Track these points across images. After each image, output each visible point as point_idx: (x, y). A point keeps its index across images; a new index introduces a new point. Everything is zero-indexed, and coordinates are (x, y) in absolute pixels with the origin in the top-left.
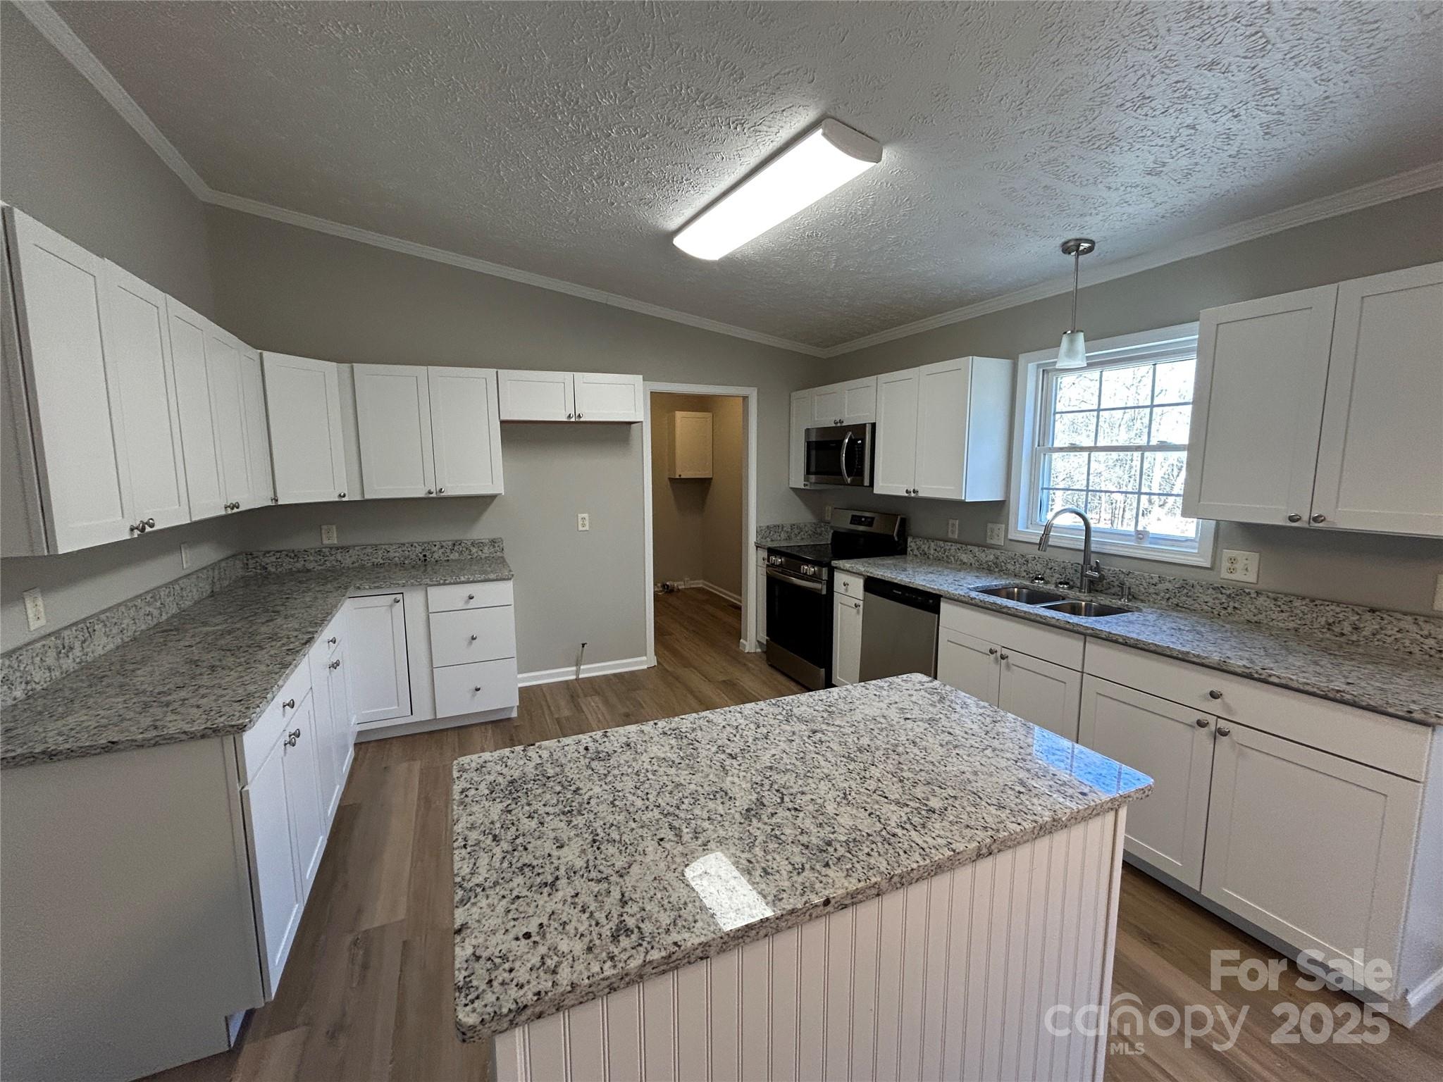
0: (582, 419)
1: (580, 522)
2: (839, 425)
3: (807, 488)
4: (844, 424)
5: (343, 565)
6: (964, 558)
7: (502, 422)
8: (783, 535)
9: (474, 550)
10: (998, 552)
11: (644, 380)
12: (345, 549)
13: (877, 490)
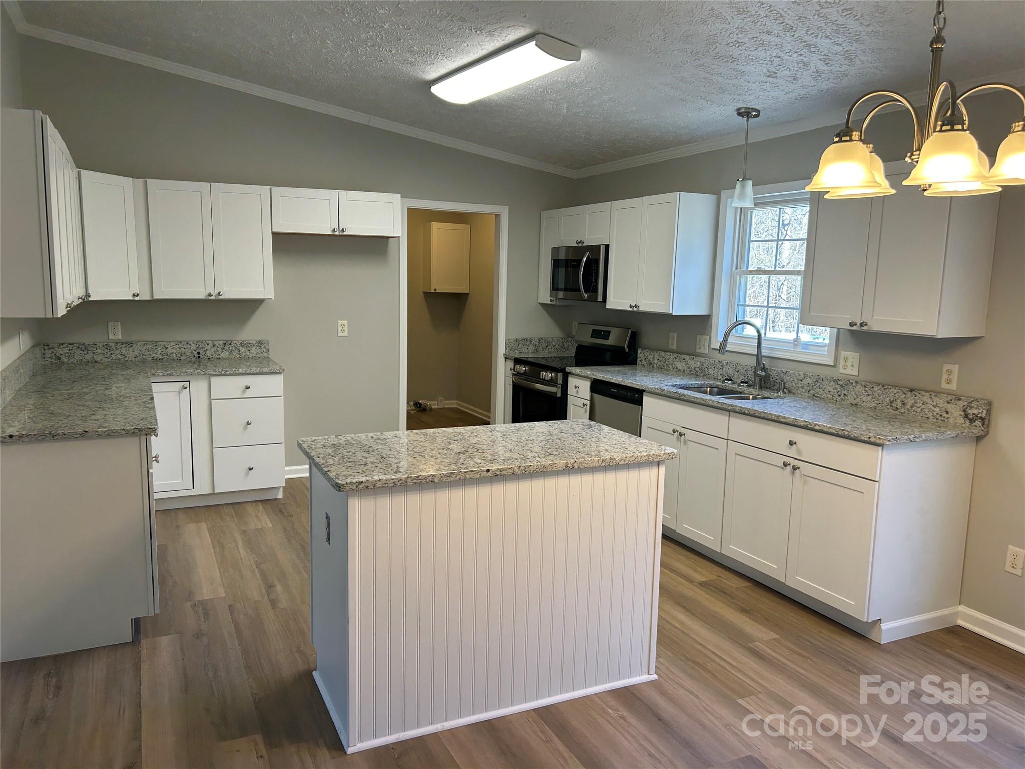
0: (345, 233)
1: (340, 329)
2: (580, 245)
3: (554, 303)
4: (584, 245)
5: (126, 359)
6: (680, 365)
7: (273, 234)
8: (531, 348)
9: (242, 350)
10: (703, 359)
11: (401, 197)
12: (130, 344)
13: (609, 305)
